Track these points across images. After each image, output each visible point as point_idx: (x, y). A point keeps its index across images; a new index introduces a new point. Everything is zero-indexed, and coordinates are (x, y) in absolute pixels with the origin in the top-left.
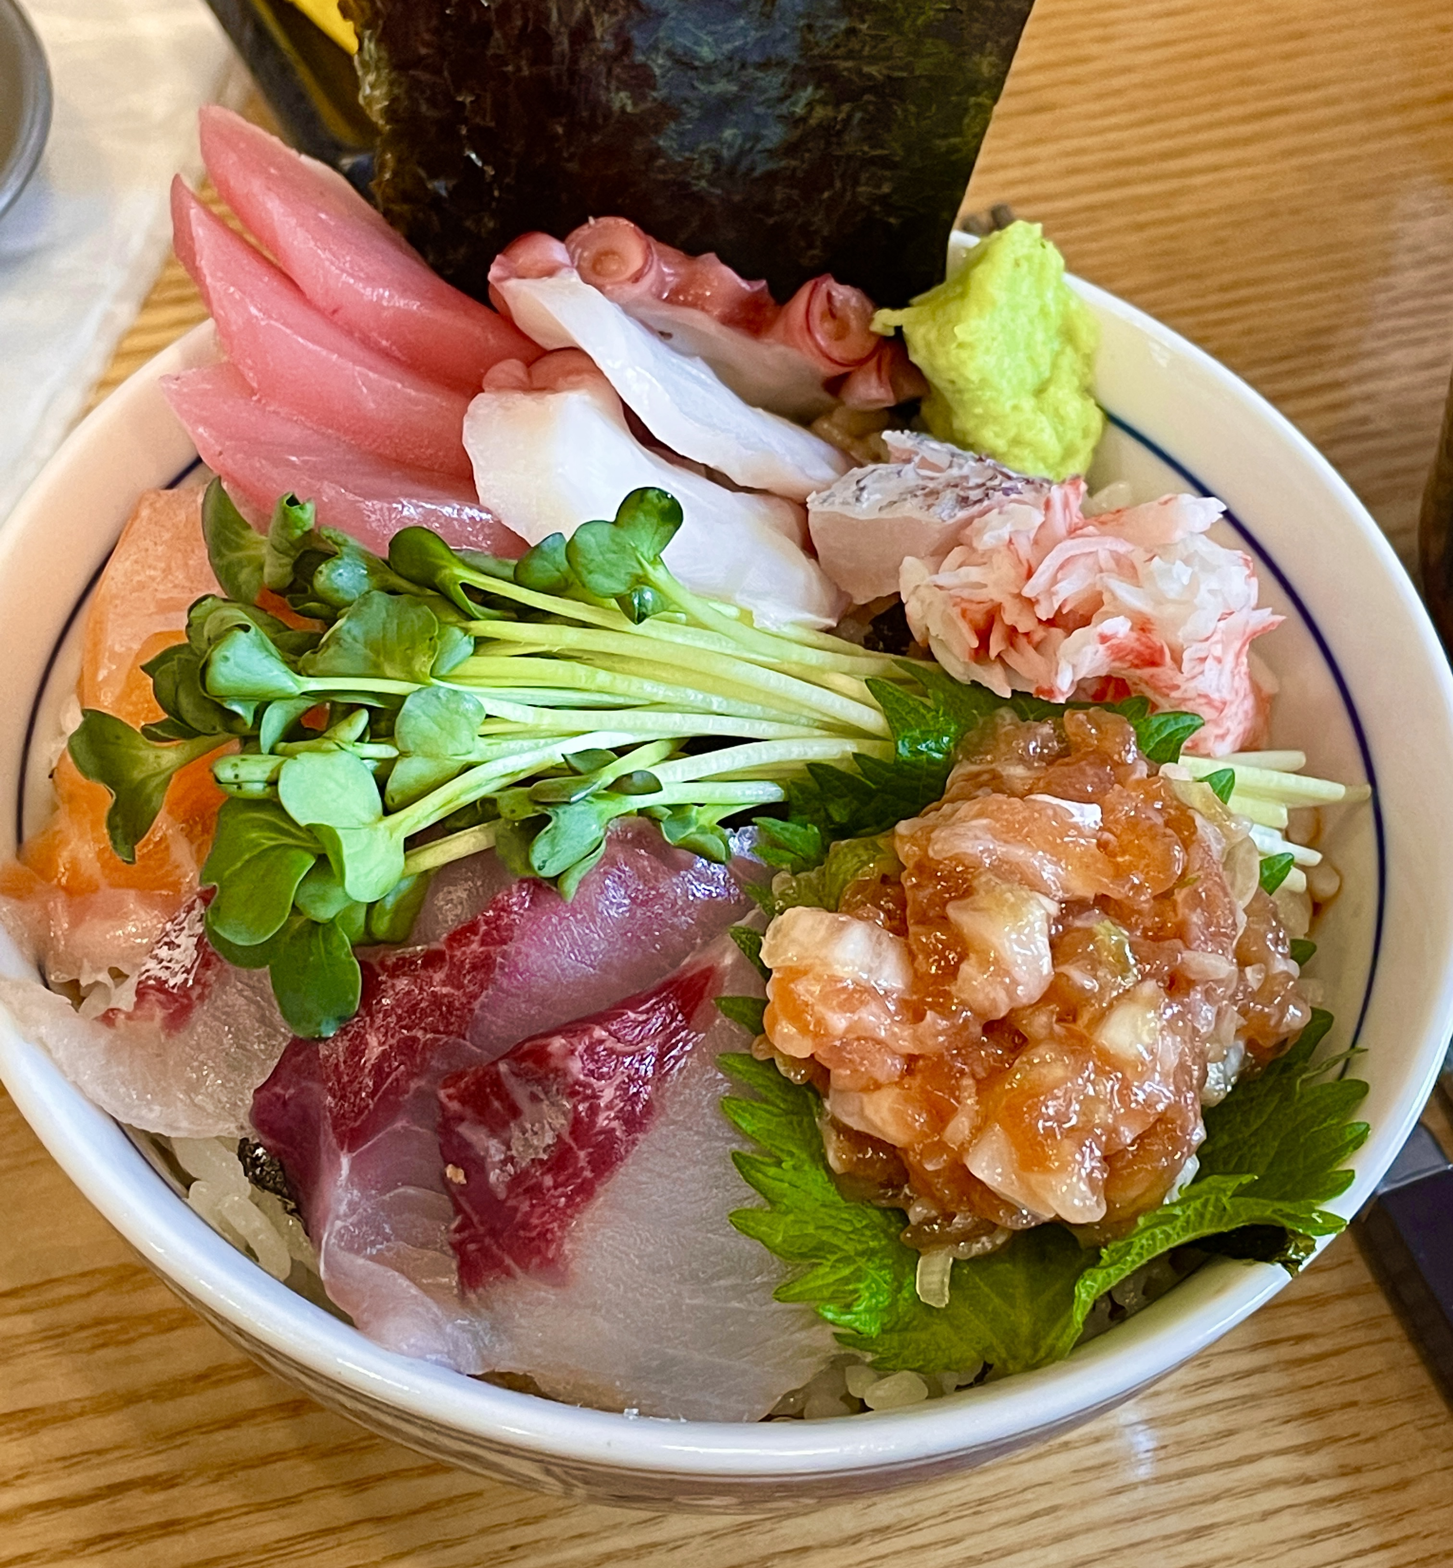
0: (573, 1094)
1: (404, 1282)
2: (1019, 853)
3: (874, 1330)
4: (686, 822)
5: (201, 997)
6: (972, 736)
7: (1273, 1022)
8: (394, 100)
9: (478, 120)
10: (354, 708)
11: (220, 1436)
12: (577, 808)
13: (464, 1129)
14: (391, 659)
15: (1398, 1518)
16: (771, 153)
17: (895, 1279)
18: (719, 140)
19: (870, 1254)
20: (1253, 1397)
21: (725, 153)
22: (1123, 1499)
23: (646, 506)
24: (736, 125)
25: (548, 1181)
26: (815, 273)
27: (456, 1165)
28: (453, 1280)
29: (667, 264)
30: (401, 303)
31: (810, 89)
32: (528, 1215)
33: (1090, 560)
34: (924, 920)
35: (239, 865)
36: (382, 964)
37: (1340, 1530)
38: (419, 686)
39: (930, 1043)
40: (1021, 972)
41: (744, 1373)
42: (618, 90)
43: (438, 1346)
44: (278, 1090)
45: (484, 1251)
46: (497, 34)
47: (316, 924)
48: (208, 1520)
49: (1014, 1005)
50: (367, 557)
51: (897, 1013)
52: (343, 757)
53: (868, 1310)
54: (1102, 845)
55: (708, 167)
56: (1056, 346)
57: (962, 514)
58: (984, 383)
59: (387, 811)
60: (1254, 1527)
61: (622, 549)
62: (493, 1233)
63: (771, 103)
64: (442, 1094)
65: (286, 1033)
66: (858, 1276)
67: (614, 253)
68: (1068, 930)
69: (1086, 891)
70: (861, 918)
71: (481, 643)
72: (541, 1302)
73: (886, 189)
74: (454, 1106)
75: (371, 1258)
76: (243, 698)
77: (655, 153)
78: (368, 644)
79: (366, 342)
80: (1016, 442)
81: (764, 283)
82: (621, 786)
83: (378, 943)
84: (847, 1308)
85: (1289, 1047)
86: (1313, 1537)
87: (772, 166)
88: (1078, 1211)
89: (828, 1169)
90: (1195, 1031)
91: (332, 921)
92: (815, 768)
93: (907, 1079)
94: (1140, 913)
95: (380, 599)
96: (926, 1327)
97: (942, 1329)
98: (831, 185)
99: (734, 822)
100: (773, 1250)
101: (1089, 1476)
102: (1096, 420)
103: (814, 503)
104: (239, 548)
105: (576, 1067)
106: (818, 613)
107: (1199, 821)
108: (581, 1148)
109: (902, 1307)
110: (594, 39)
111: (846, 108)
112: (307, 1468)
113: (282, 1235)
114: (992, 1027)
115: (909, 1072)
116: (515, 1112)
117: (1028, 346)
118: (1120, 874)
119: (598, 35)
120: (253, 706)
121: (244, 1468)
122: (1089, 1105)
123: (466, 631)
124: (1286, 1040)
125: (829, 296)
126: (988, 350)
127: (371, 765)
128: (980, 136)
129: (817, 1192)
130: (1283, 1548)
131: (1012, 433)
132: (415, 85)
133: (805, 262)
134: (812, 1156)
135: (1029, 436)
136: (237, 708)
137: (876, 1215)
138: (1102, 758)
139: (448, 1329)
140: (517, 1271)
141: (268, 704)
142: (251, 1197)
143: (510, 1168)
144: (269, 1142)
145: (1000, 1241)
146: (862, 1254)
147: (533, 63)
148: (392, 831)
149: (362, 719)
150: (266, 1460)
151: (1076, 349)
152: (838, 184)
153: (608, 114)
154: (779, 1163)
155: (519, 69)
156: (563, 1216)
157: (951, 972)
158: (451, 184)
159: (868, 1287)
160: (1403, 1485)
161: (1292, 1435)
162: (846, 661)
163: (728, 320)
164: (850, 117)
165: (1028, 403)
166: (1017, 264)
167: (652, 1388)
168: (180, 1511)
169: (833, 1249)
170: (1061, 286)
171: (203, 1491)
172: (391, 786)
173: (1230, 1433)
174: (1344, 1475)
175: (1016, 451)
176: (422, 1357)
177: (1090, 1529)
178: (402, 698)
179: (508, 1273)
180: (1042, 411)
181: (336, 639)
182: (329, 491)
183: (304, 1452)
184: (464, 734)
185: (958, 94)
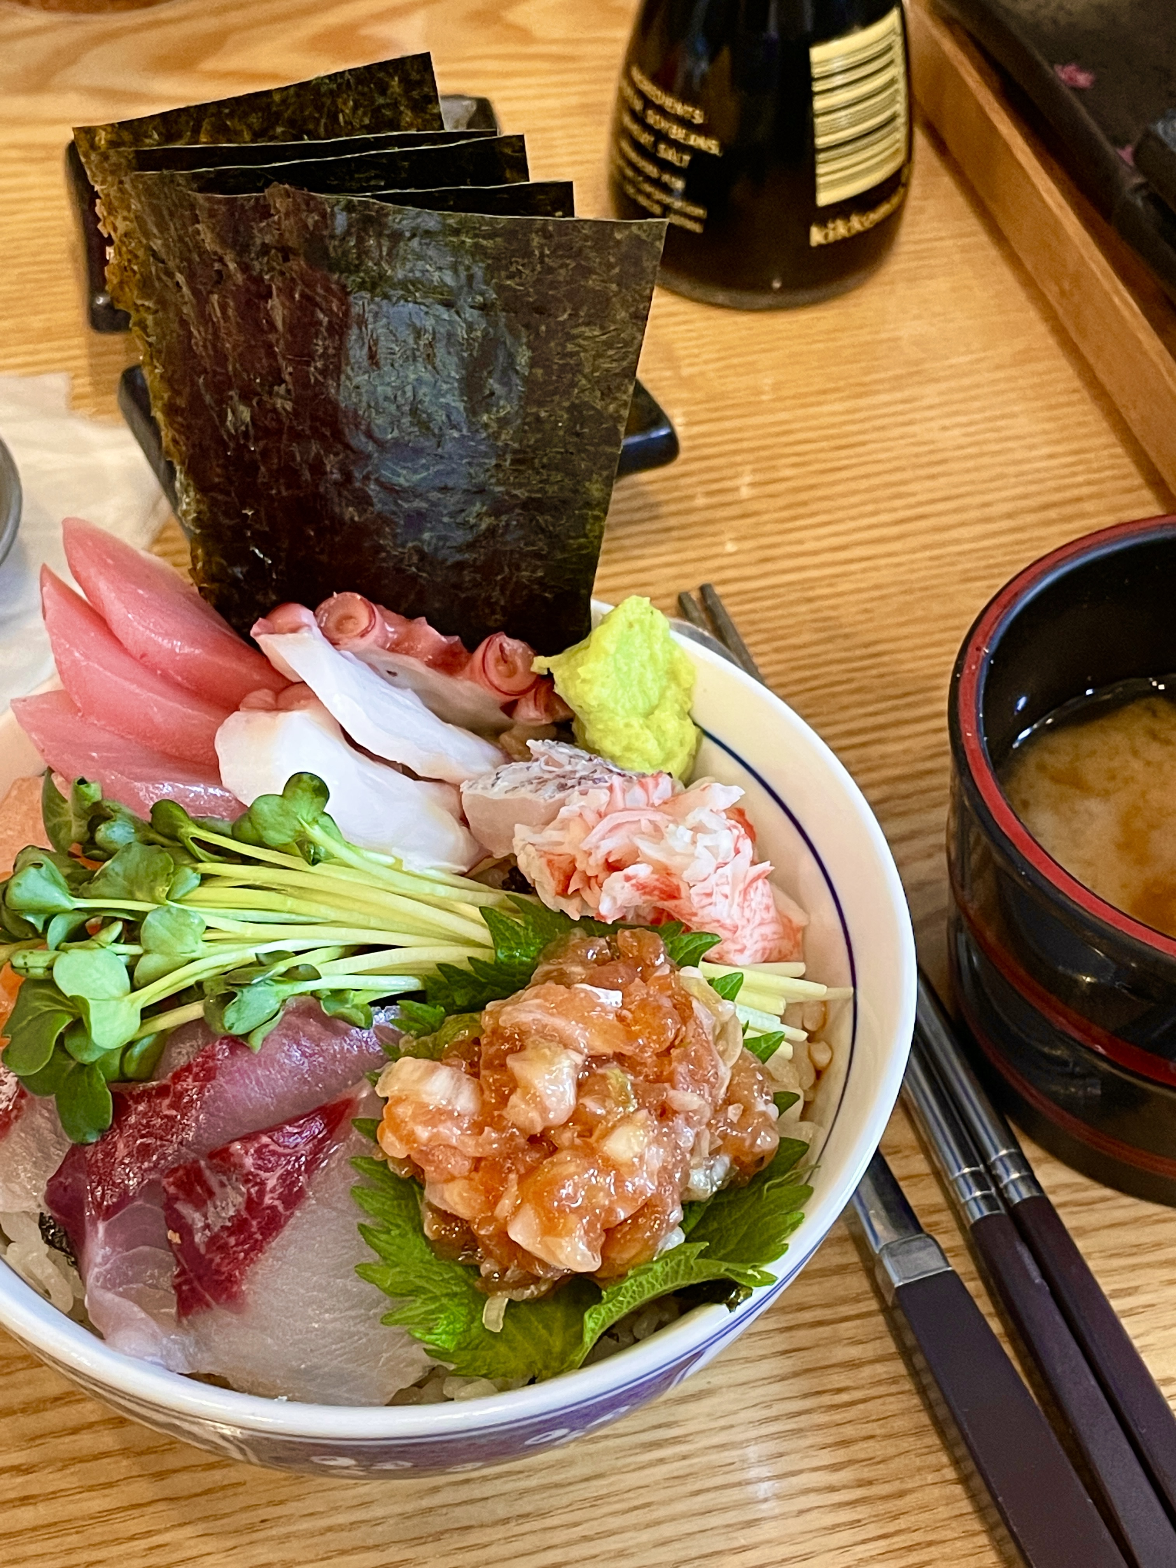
0: (247, 1181)
1: (136, 1309)
2: (559, 1022)
3: (451, 1346)
4: (345, 1001)
5: (16, 1117)
6: (551, 946)
7: (747, 1143)
8: (199, 513)
9: (257, 526)
10: (115, 919)
11: (67, 1439)
12: (255, 990)
13: (179, 1206)
14: (140, 888)
15: (896, 1517)
16: (459, 549)
17: (469, 1313)
18: (421, 540)
19: (452, 1296)
20: (801, 1430)
21: (426, 549)
22: (700, 1498)
23: (303, 785)
24: (432, 530)
25: (232, 1241)
26: (495, 631)
27: (175, 1231)
28: (173, 1311)
29: (390, 625)
30: (187, 650)
31: (478, 505)
32: (219, 1265)
33: (633, 827)
34: (489, 1066)
35: (25, 1023)
36: (130, 1094)
37: (855, 1524)
38: (156, 906)
39: (487, 1148)
40: (551, 1102)
41: (363, 1376)
42: (347, 506)
43: (152, 1350)
44: (62, 1179)
45: (193, 1290)
46: (263, 469)
47: (84, 1066)
48: (53, 1496)
49: (547, 1124)
50: (134, 820)
51: (468, 1129)
52: (102, 952)
53: (445, 1332)
54: (621, 1019)
55: (415, 559)
56: (664, 683)
57: (560, 795)
58: (602, 707)
59: (134, 989)
60: (791, 1521)
61: (286, 813)
62: (200, 1278)
63: (451, 515)
64: (164, 1182)
65: (69, 1141)
66: (442, 1309)
67: (351, 617)
68: (592, 1074)
69: (605, 1048)
70: (448, 1065)
71: (206, 878)
72: (229, 1324)
73: (540, 574)
74: (172, 1190)
75: (120, 1295)
76: (37, 912)
77: (380, 548)
78: (126, 878)
79: (165, 678)
80: (628, 748)
81: (457, 638)
82: (290, 975)
83: (130, 1080)
84: (430, 1331)
85: (765, 1164)
86: (835, 1528)
87: (458, 557)
88: (580, 1264)
89: (425, 1237)
90: (677, 1146)
91: (93, 1063)
92: (442, 967)
93: (474, 1175)
94: (644, 1064)
95: (138, 850)
96: (492, 1347)
97: (502, 1348)
98: (501, 571)
99: (382, 1003)
100: (384, 1290)
101: (677, 1482)
102: (692, 733)
103: (464, 787)
104: (60, 815)
105: (249, 1162)
106: (455, 862)
107: (695, 1004)
108: (253, 1218)
109: (474, 1331)
110: (325, 473)
111: (504, 518)
112: (125, 1463)
113: (68, 1280)
114: (534, 1140)
115: (476, 1169)
116: (211, 1194)
117: (640, 682)
118: (631, 1037)
119: (328, 469)
120: (43, 918)
121: (81, 1461)
122: (592, 1191)
123: (195, 870)
124: (762, 1159)
125: (501, 645)
126: (603, 685)
127: (124, 959)
128: (600, 537)
129: (416, 1253)
130: (810, 1535)
131: (624, 743)
132: (214, 503)
133: (491, 624)
134: (414, 1229)
135: (637, 744)
136: (31, 919)
137: (459, 1270)
138: (639, 961)
139: (165, 1341)
140: (213, 1303)
141: (53, 916)
142: (48, 1255)
143: (207, 1232)
144: (57, 1216)
145: (544, 1288)
146: (447, 1295)
147: (288, 487)
148: (133, 1002)
149: (118, 928)
150: (96, 1457)
151: (679, 685)
152: (506, 569)
153: (342, 522)
154: (388, 1232)
155: (279, 492)
156: (240, 1265)
157: (504, 1100)
158: (245, 570)
159: (446, 1318)
160: (901, 1494)
161: (827, 1457)
162: (469, 895)
163: (433, 664)
164: (508, 525)
165: (637, 722)
166: (631, 626)
167: (302, 1384)
168: (34, 1490)
169: (424, 1290)
170: (667, 640)
171: (51, 1476)
172: (136, 974)
173: (781, 1455)
174: (860, 1486)
175: (628, 755)
176: (142, 1359)
177: (673, 1519)
178: (145, 914)
179: (208, 1305)
180: (648, 727)
181: (104, 874)
182: (112, 776)
183: (125, 1452)
184: (190, 939)
185: (580, 509)
